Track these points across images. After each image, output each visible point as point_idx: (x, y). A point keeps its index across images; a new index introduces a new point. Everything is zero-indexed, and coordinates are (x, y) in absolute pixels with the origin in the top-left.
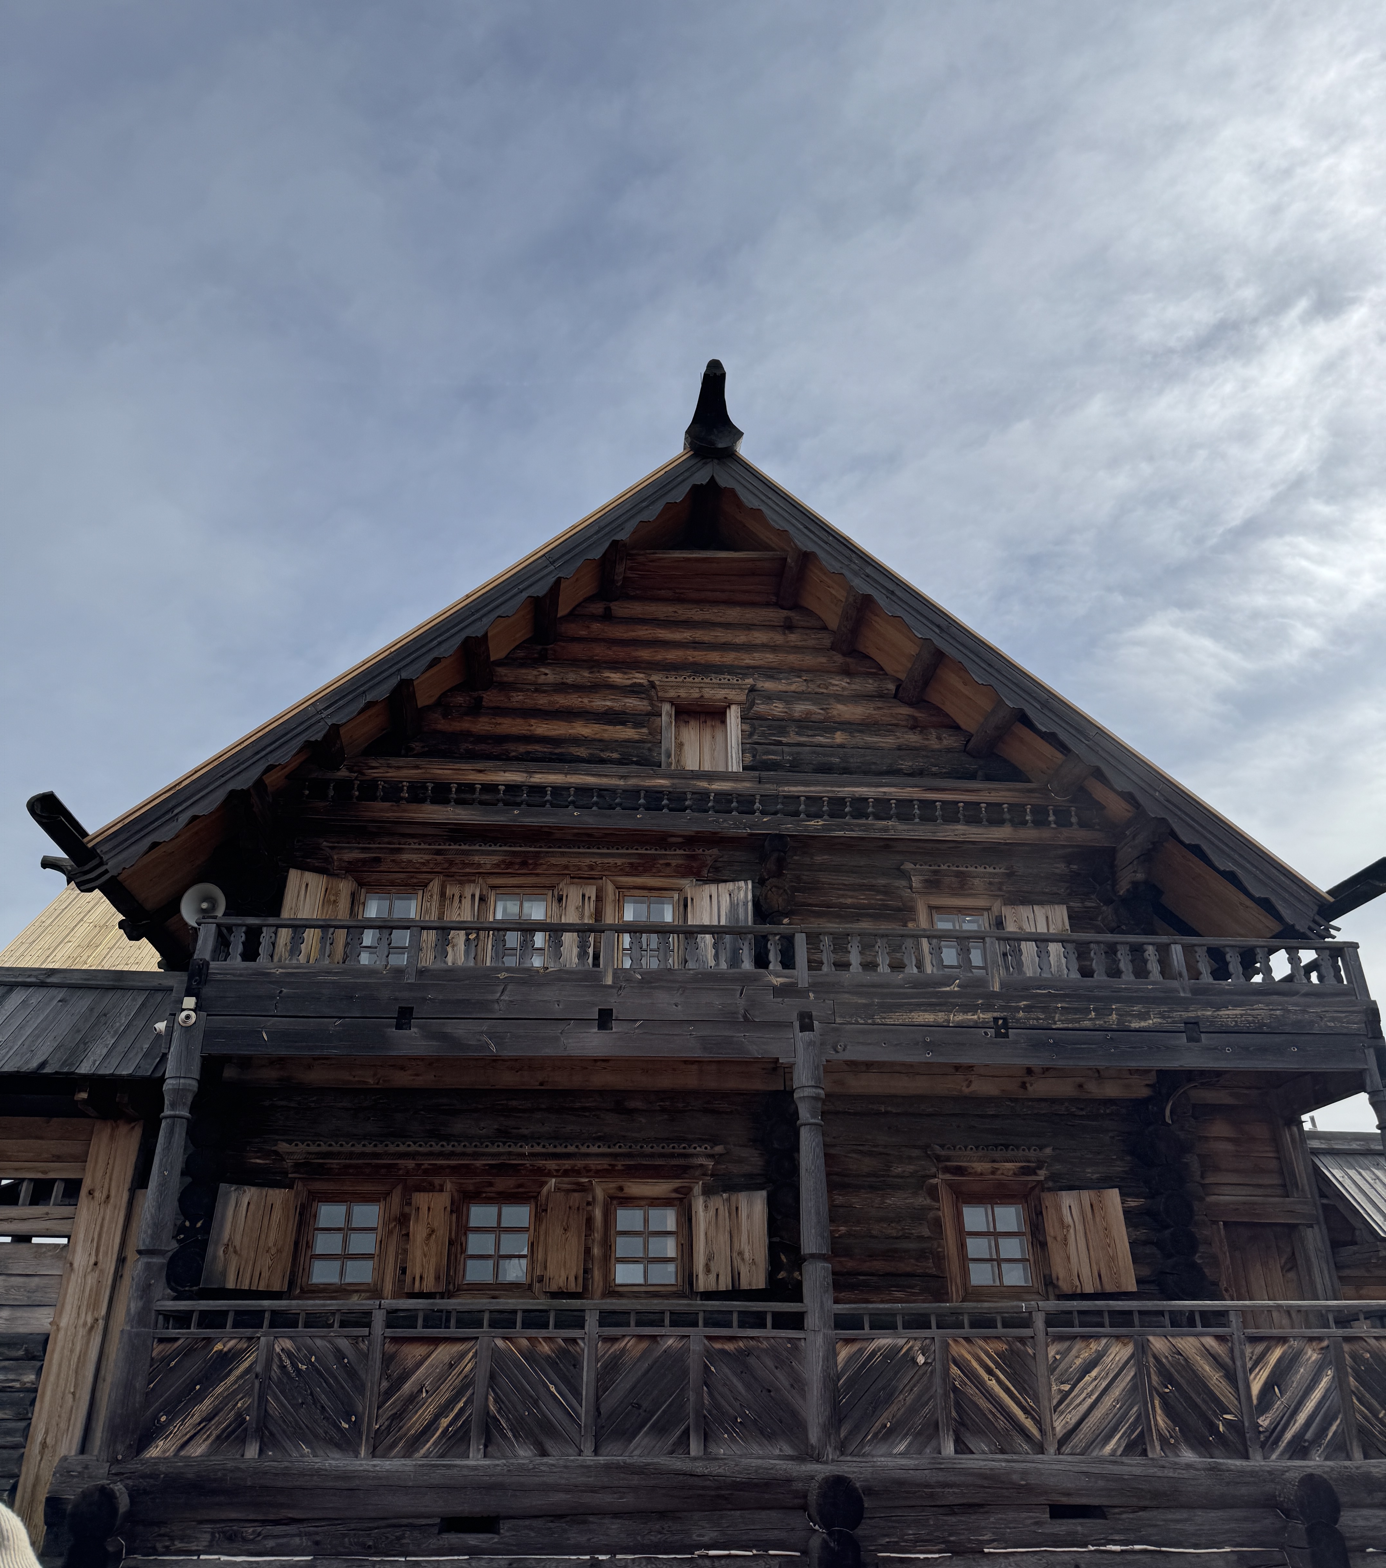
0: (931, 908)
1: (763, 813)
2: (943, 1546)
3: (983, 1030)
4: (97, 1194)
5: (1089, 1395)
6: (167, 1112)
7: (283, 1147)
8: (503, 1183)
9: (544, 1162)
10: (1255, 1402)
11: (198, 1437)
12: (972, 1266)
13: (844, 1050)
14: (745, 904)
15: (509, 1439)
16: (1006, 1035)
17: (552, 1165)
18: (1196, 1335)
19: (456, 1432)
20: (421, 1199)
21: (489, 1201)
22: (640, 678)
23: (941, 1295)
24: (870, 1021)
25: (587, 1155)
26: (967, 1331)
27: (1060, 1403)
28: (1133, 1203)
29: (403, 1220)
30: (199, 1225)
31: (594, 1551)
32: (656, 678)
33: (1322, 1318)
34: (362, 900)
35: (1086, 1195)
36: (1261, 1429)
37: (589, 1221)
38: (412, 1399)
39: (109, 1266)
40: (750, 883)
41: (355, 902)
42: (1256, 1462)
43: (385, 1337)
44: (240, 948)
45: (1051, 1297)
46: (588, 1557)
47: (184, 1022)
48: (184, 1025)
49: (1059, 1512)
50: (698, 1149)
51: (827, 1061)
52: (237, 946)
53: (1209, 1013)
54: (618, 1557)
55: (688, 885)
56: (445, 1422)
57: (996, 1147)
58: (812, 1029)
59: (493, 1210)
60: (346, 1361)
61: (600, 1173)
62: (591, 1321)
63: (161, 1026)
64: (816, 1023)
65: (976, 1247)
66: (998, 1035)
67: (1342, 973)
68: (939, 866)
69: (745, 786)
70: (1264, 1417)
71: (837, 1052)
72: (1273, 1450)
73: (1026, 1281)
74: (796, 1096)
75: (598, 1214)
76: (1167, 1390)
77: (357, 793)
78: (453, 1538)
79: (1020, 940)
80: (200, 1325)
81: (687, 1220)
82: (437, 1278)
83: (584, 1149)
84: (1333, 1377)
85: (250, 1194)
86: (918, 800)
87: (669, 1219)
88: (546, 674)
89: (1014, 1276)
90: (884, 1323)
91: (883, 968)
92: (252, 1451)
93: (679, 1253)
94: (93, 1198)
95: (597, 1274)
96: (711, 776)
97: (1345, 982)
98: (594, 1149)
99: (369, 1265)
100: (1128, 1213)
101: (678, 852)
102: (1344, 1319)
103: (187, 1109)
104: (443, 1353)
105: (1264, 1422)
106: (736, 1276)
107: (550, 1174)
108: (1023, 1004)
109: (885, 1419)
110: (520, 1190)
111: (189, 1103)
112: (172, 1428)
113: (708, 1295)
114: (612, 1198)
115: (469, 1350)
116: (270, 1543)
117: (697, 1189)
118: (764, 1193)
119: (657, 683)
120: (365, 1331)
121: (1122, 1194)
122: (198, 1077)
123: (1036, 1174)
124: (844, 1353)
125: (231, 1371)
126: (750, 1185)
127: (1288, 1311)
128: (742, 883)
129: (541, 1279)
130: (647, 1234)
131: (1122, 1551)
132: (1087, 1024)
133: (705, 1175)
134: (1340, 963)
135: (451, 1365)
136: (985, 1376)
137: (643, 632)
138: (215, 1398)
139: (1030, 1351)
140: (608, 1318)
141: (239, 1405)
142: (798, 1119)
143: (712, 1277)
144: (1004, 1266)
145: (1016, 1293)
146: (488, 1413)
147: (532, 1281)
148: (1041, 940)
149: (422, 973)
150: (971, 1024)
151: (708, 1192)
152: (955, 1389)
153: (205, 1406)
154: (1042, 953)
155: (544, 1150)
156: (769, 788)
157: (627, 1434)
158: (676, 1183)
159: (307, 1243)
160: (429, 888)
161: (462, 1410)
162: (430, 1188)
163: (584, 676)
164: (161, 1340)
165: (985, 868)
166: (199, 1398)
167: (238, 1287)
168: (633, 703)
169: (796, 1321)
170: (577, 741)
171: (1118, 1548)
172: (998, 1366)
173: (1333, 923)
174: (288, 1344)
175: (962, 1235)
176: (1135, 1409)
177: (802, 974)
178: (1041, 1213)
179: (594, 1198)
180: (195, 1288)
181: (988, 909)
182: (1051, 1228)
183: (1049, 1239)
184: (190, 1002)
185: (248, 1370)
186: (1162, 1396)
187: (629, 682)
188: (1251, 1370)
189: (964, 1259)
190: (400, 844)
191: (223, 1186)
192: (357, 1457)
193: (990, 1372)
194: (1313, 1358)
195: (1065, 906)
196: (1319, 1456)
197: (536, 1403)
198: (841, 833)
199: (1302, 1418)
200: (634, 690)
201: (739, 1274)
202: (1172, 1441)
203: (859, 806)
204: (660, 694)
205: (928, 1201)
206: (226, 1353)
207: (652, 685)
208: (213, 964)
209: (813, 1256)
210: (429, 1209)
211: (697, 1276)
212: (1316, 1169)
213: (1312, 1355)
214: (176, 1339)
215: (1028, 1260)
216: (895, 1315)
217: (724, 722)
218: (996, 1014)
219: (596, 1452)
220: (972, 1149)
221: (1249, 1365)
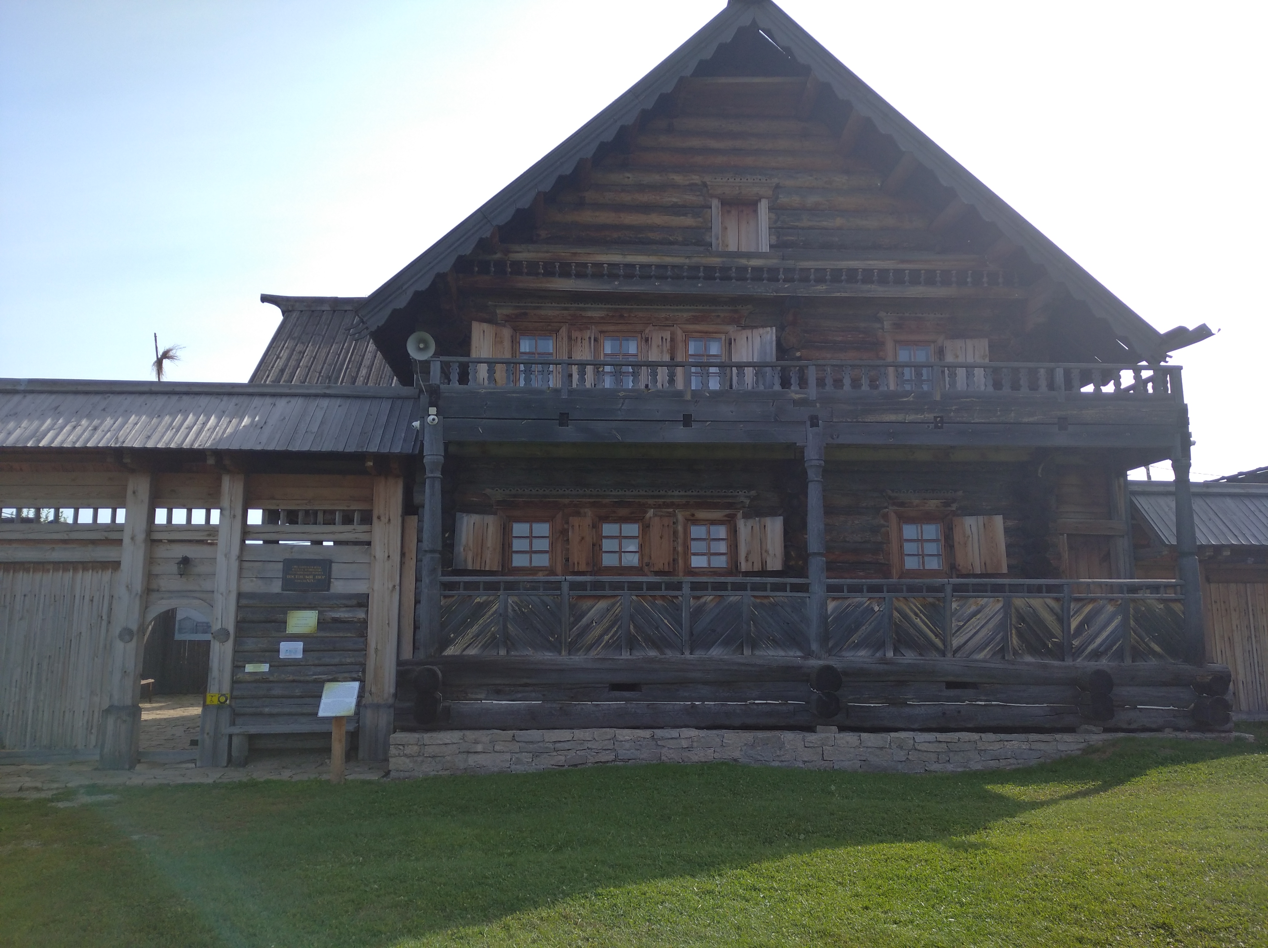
0: (896, 342)
1: (785, 281)
2: (884, 701)
3: (927, 425)
4: (382, 518)
5: (974, 628)
6: (429, 474)
7: (488, 491)
8: (623, 512)
9: (646, 500)
10: (1072, 632)
11: (471, 646)
12: (906, 558)
13: (838, 437)
14: (771, 343)
15: (643, 647)
16: (941, 427)
17: (651, 501)
18: (1043, 598)
19: (614, 642)
20: (575, 521)
21: (615, 521)
22: (696, 179)
23: (887, 575)
24: (855, 420)
25: (673, 496)
26: (905, 594)
27: (956, 632)
28: (1010, 523)
29: (564, 532)
30: (447, 535)
31: (692, 699)
32: (708, 179)
33: (1121, 588)
34: (518, 340)
35: (981, 518)
36: (1074, 646)
37: (675, 533)
38: (588, 626)
39: (397, 558)
40: (774, 329)
41: (515, 343)
42: (1069, 662)
43: (569, 596)
44: (457, 378)
45: (954, 575)
46: (690, 703)
47: (432, 423)
48: (431, 424)
49: (950, 685)
50: (740, 492)
51: (827, 444)
52: (455, 377)
53: (1075, 412)
54: (706, 703)
55: (731, 329)
56: (606, 638)
57: (927, 491)
58: (817, 426)
59: (617, 526)
60: (548, 607)
61: (678, 506)
62: (686, 589)
63: (417, 424)
64: (820, 422)
65: (909, 548)
66: (936, 427)
67: (1169, 385)
68: (904, 314)
69: (773, 262)
70: (1076, 640)
71: (833, 439)
72: (1079, 657)
73: (939, 566)
74: (806, 465)
75: (680, 528)
76: (1020, 626)
77: (509, 270)
78: (617, 694)
79: (956, 367)
80: (465, 589)
81: (734, 532)
82: (587, 564)
83: (670, 493)
84: (1121, 620)
85: (474, 518)
86: (893, 269)
87: (721, 531)
88: (629, 178)
89: (933, 564)
90: (855, 589)
91: (865, 387)
92: (502, 652)
93: (729, 550)
94: (380, 520)
95: (681, 562)
96: (749, 255)
97: (1169, 392)
98: (676, 493)
99: (547, 556)
100: (1007, 530)
101: (725, 307)
102: (1133, 589)
103: (440, 473)
104: (602, 605)
105: (1076, 643)
106: (764, 563)
107: (650, 507)
108: (954, 408)
109: (855, 638)
110: (633, 515)
111: (440, 469)
112: (457, 640)
113: (747, 574)
114: (688, 520)
115: (618, 602)
116: (520, 695)
117: (740, 515)
118: (781, 518)
119: (708, 183)
120: (559, 592)
121: (1004, 518)
122: (443, 454)
123: (950, 506)
124: (831, 606)
125: (486, 612)
126: (772, 513)
127: (1100, 584)
128: (769, 329)
129: (648, 565)
130: (709, 540)
131: (985, 705)
132: (994, 419)
133: (744, 507)
134: (1168, 379)
135: (608, 610)
136: (913, 617)
137: (695, 142)
138: (480, 626)
139: (941, 604)
140: (695, 587)
141: (493, 629)
142: (807, 478)
143: (750, 564)
144: (926, 558)
145: (934, 573)
146: (631, 633)
147: (642, 564)
148: (969, 368)
149: (571, 392)
150: (920, 421)
151: (746, 516)
152: (896, 624)
153: (475, 629)
154: (969, 375)
155: (645, 493)
156: (790, 263)
157: (708, 646)
158: (727, 512)
159: (509, 544)
160: (561, 331)
161: (616, 632)
162: (578, 514)
163: (655, 178)
164: (445, 597)
165: (935, 314)
166: (471, 625)
167: (474, 569)
168: (690, 198)
169: (804, 588)
170: (653, 228)
171: (983, 703)
172: (921, 612)
173: (1168, 354)
174: (516, 599)
175: (902, 541)
176: (1001, 634)
177: (812, 392)
178: (952, 528)
179: (677, 520)
180: (450, 569)
181: (934, 342)
182: (957, 537)
183: (956, 544)
184: (433, 410)
185: (495, 612)
186: (1016, 628)
187: (688, 182)
188: (1072, 616)
189: (902, 555)
190: (538, 303)
191: (458, 515)
192: (560, 654)
193: (916, 615)
194: (1111, 610)
195: (987, 340)
196: (1106, 660)
197: (657, 628)
198: (838, 294)
199: (1099, 641)
200: (692, 187)
201: (766, 562)
202: (1020, 652)
203: (852, 275)
204: (710, 192)
205: (882, 522)
206: (482, 603)
207: (705, 185)
208: (442, 386)
209: (815, 554)
210: (579, 526)
211: (740, 563)
212: (1132, 502)
213: (1110, 608)
214: (453, 596)
215: (941, 555)
216: (863, 586)
217: (756, 211)
218: (936, 415)
219: (691, 654)
220: (911, 492)
221: (1072, 614)
